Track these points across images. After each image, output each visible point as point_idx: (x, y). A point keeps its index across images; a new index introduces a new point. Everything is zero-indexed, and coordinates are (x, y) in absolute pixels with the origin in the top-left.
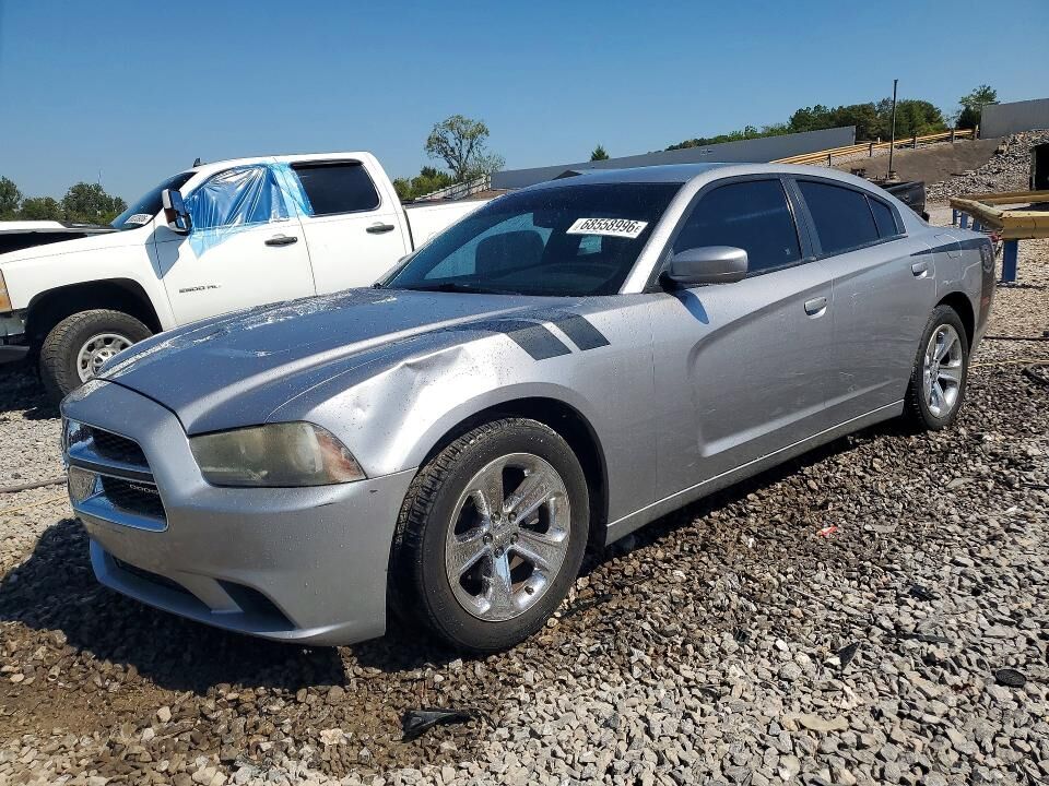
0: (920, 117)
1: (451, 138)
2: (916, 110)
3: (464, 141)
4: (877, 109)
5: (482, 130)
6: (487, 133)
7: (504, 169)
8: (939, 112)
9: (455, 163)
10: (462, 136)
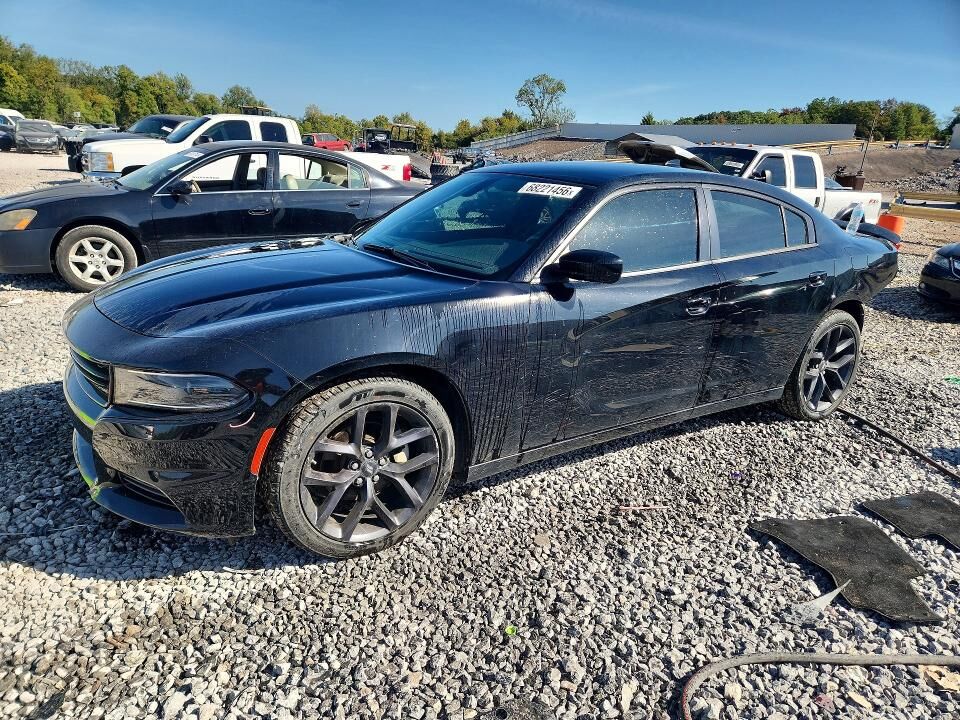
0: (916, 118)
1: (537, 91)
2: (915, 110)
3: (546, 96)
4: (882, 107)
5: (560, 87)
6: (564, 91)
7: (574, 121)
8: (934, 116)
9: (537, 112)
10: (545, 91)
